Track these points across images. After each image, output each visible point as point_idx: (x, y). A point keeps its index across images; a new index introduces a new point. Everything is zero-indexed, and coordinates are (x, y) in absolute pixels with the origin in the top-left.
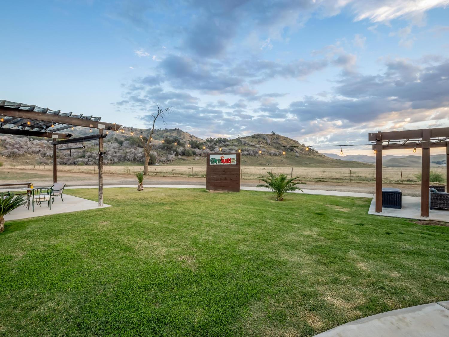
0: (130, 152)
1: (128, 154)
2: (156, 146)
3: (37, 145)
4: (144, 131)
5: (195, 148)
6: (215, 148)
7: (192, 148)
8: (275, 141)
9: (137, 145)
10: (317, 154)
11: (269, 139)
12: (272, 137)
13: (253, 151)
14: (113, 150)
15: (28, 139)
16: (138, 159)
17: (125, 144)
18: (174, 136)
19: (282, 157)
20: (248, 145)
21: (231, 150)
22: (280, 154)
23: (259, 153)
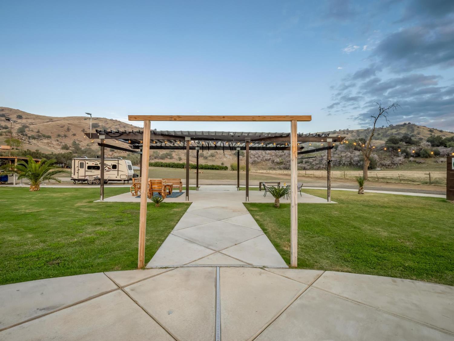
0: (345, 156)
1: (343, 158)
4: (361, 132)
7: (432, 146)
9: (354, 148)
16: (355, 163)
17: (340, 148)
18: (402, 134)
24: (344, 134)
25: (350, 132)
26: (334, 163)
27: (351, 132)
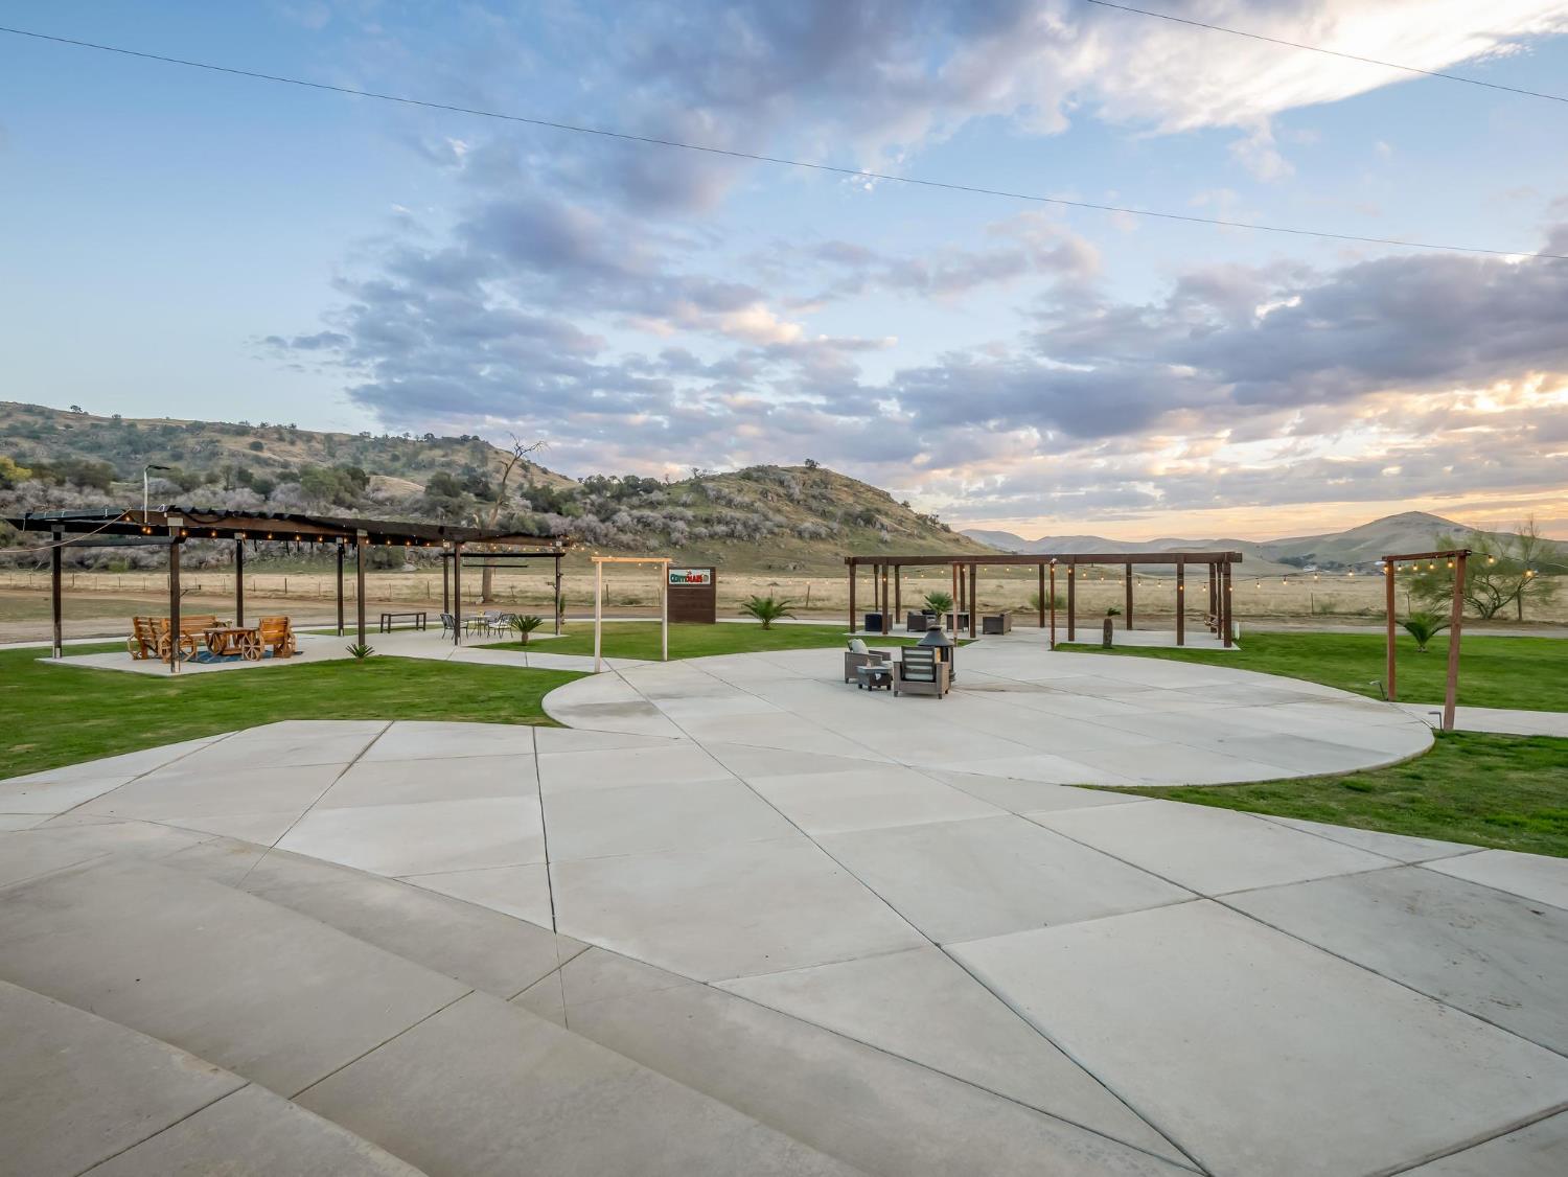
2: (400, 502)
4: (341, 444)
5: (546, 511)
6: (615, 512)
7: (535, 509)
8: (816, 491)
9: (332, 498)
10: (949, 535)
11: (797, 484)
12: (806, 477)
13: (745, 525)
17: (282, 492)
18: (459, 465)
19: (836, 544)
20: (730, 503)
21: (671, 518)
22: (832, 535)
23: (765, 531)
24: (282, 443)
25: (301, 439)
27: (305, 438)
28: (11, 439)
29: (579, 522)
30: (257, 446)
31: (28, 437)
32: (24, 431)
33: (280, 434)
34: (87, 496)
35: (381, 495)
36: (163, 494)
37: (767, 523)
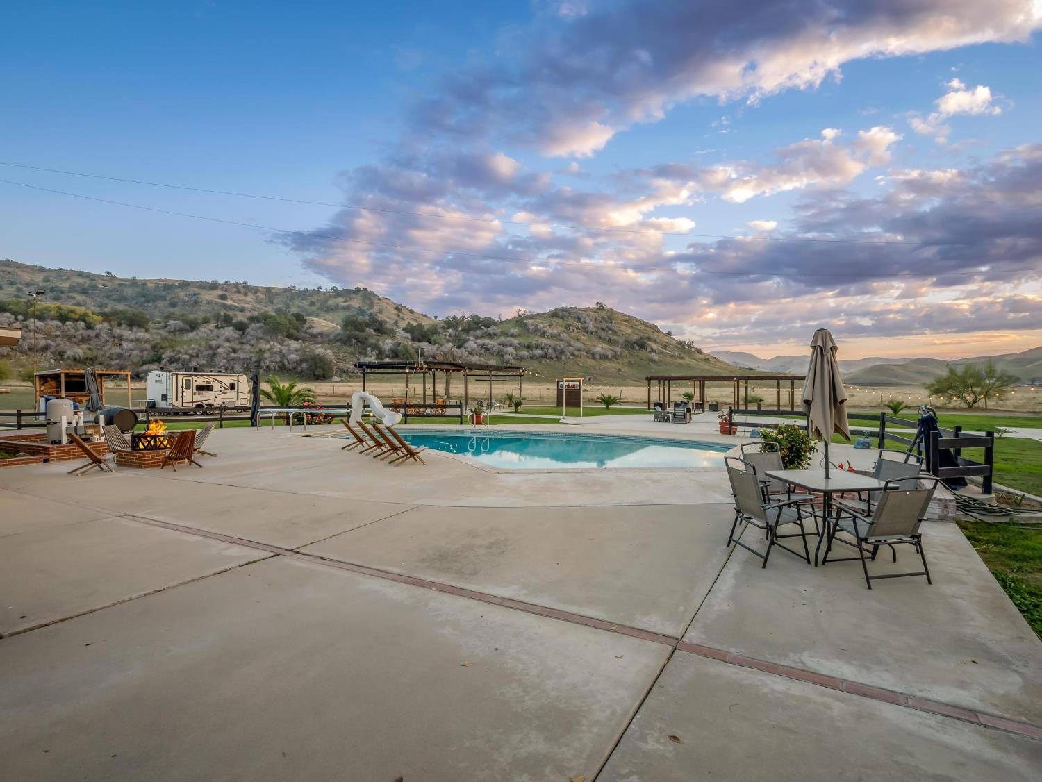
0: (269, 350)
1: (266, 355)
2: (327, 336)
3: (37, 331)
4: (277, 294)
5: (420, 341)
6: (466, 341)
7: (413, 340)
8: (604, 325)
9: (284, 333)
10: (701, 356)
11: (591, 320)
12: (597, 315)
13: (554, 349)
14: (227, 344)
15: (13, 317)
16: (290, 367)
17: (252, 330)
18: (354, 308)
19: (619, 363)
20: (543, 334)
21: (504, 345)
22: (616, 356)
23: (569, 354)
24: (239, 295)
25: (251, 292)
26: (245, 365)
27: (253, 291)
28: (71, 294)
29: (442, 348)
30: (223, 297)
31: (81, 293)
32: (79, 289)
33: (238, 288)
34: (136, 332)
35: (315, 331)
36: (178, 331)
37: (570, 348)
